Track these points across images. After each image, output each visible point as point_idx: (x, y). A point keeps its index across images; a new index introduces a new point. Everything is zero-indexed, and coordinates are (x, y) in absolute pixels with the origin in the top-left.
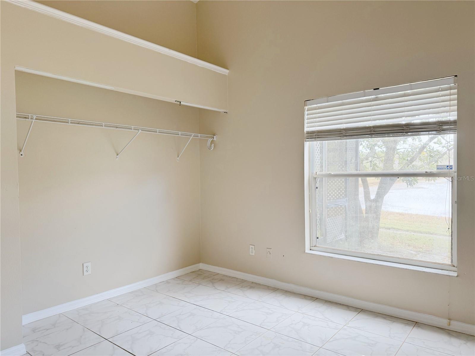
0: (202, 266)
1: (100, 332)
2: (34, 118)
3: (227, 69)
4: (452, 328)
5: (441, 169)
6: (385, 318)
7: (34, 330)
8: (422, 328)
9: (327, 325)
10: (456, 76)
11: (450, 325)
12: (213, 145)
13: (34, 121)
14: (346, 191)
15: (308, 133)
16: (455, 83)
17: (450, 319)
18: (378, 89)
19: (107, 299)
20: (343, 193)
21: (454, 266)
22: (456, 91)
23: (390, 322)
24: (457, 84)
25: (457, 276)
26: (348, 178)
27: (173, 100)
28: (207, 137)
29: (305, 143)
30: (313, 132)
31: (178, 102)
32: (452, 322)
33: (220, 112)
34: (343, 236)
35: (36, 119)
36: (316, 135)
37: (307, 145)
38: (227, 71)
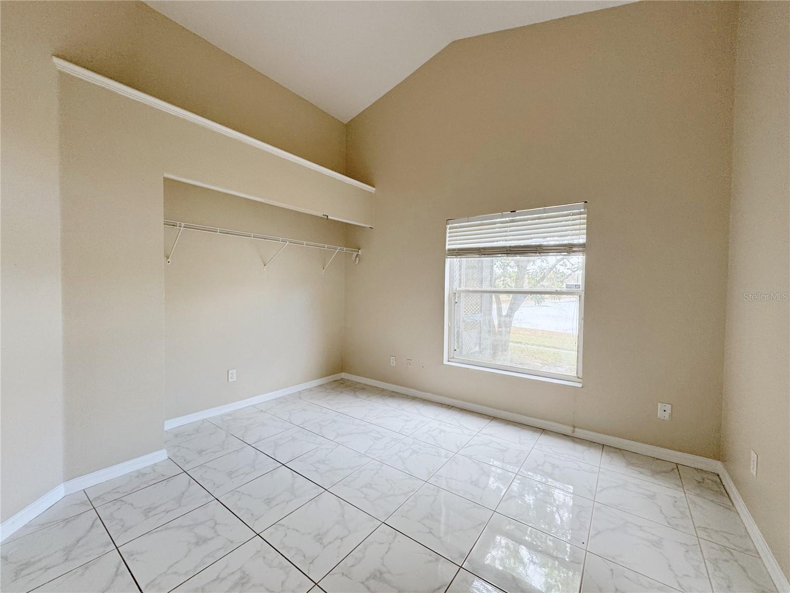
0: (343, 375)
1: (243, 438)
2: (183, 226)
3: (374, 187)
4: (575, 435)
5: (569, 288)
6: (515, 426)
7: (176, 436)
8: (548, 435)
9: (462, 432)
10: (586, 202)
11: (574, 432)
12: (358, 259)
13: (182, 228)
14: (481, 307)
15: (449, 250)
16: (584, 208)
17: (574, 427)
18: (515, 211)
19: (252, 406)
20: (478, 309)
21: (579, 378)
22: (585, 216)
23: (519, 429)
24: (586, 210)
25: (582, 387)
26: (483, 294)
27: (320, 214)
28: (352, 251)
29: (446, 259)
30: (454, 250)
31: (325, 216)
32: (576, 430)
33: (365, 227)
34: (477, 349)
35: (184, 227)
36: (456, 253)
37: (448, 261)
38: (374, 189)
